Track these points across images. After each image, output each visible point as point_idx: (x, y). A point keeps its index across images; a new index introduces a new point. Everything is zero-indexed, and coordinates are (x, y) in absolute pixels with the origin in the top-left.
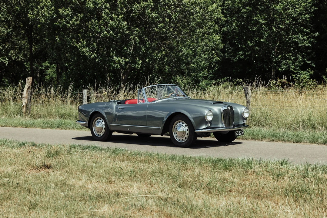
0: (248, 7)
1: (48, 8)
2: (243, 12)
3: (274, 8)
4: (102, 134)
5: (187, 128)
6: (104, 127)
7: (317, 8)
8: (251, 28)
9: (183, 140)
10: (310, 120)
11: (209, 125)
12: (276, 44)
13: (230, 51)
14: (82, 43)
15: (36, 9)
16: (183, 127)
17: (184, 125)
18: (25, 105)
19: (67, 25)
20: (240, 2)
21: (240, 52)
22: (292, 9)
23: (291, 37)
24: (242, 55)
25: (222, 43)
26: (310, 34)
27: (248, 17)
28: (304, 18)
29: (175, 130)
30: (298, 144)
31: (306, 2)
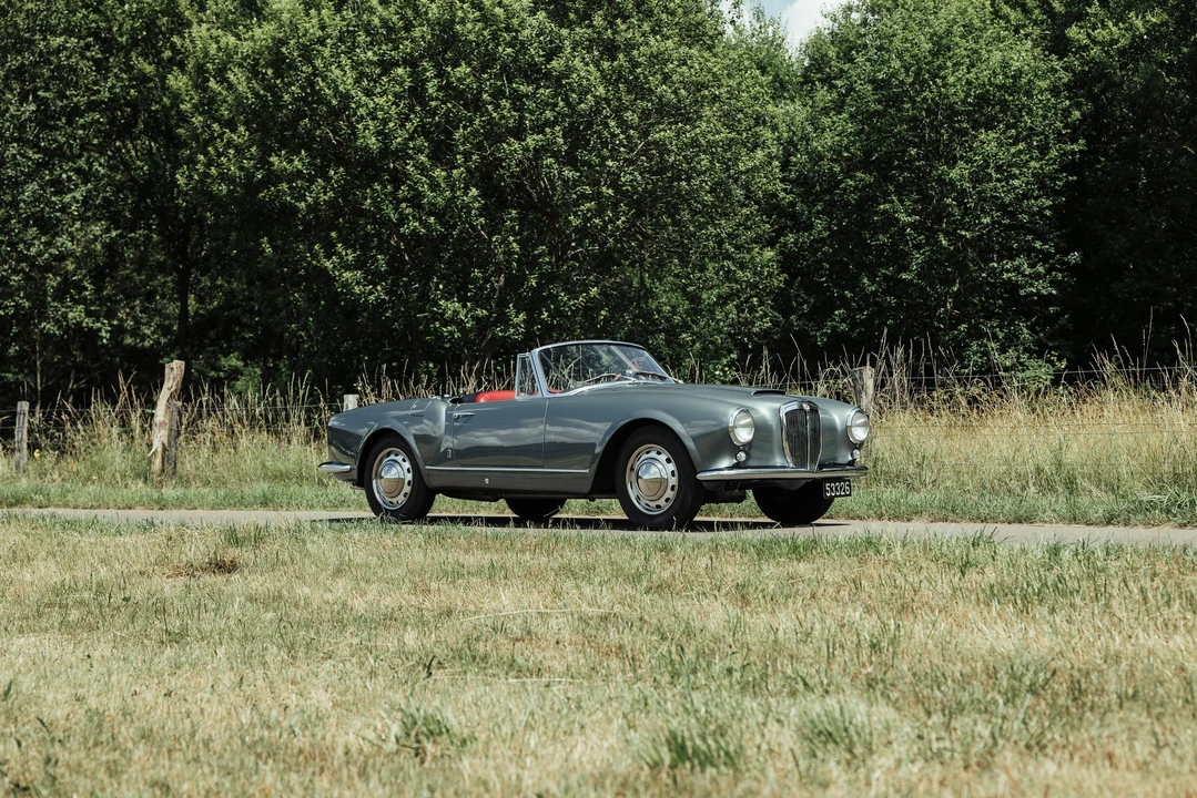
0: (859, 174)
1: (239, 150)
2: (845, 190)
3: (941, 175)
4: (401, 499)
5: (672, 467)
6: (409, 477)
7: (1075, 178)
8: (870, 238)
9: (658, 507)
10: (1059, 465)
11: (742, 456)
12: (950, 287)
13: (805, 306)
14: (341, 257)
15: (202, 157)
16: (660, 466)
17: (663, 457)
18: (160, 450)
19: (298, 204)
20: (835, 157)
21: (836, 312)
22: (998, 180)
23: (996, 265)
24: (843, 320)
25: (782, 272)
26: (1052, 256)
27: (860, 204)
28: (1035, 209)
29: (634, 474)
30: (1025, 527)
31: (1041, 159)
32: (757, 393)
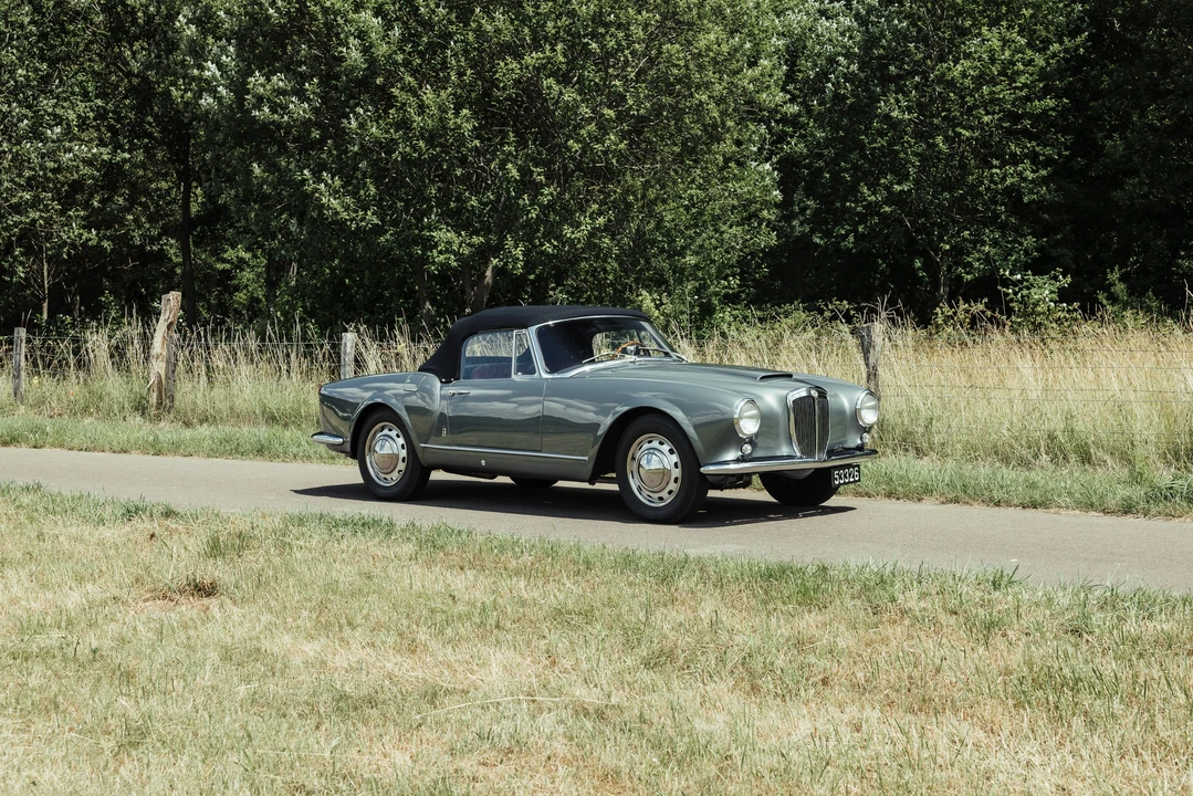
4: (395, 476)
5: (675, 458)
6: (404, 453)
9: (661, 499)
10: (1071, 431)
11: (748, 449)
13: (806, 213)
16: (662, 457)
17: (665, 448)
18: (157, 383)
23: (998, 171)
28: (1039, 111)
29: (635, 465)
30: (1039, 513)
32: (763, 378)
